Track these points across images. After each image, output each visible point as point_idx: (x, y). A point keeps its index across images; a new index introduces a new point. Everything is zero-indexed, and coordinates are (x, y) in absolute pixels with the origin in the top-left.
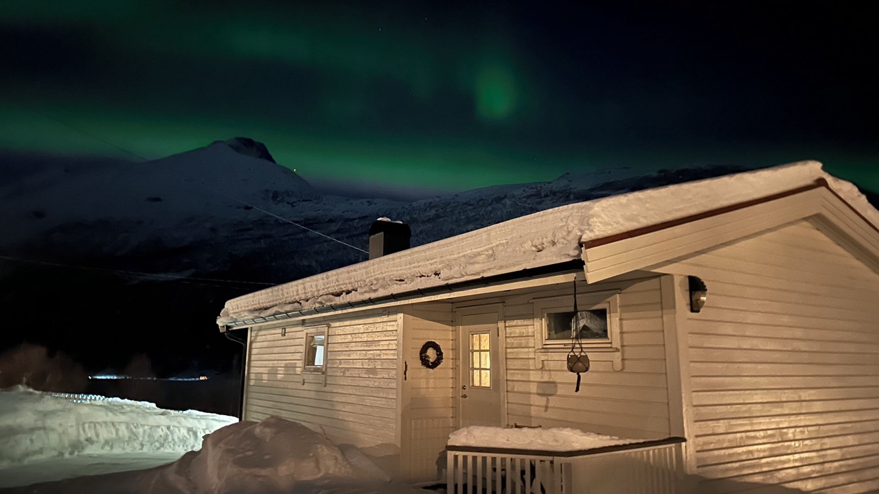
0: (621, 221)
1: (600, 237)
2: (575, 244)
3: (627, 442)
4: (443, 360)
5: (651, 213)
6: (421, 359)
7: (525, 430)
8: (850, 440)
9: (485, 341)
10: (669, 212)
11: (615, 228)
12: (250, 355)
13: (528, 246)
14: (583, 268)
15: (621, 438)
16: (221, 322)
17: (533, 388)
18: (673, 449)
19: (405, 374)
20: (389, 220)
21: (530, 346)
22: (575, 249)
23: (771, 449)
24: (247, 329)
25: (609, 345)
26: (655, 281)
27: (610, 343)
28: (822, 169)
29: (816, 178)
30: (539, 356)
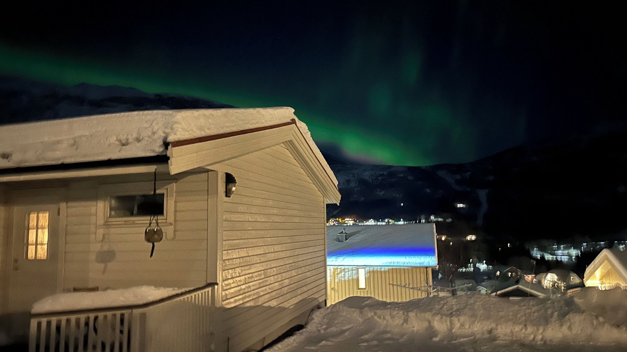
0: (195, 129)
1: (181, 139)
2: (160, 142)
3: (183, 290)
5: (213, 126)
7: (109, 291)
8: (294, 273)
9: (44, 218)
10: (222, 128)
11: (191, 134)
13: (113, 139)
14: (168, 162)
15: (179, 288)
17: (93, 257)
18: (210, 291)
21: (91, 223)
22: (160, 147)
23: (260, 283)
25: (165, 221)
26: (204, 175)
27: (165, 219)
28: (294, 113)
29: (291, 118)
30: (101, 231)
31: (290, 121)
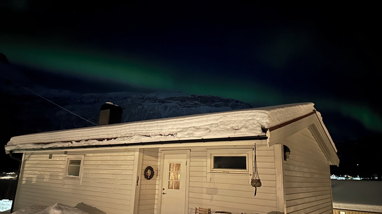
4: (154, 176)
6: (145, 174)
12: (23, 167)
16: (8, 149)
19: (137, 182)
20: (112, 104)
21: (204, 171)
24: (22, 153)
25: (247, 173)
27: (247, 172)
28: (314, 106)
29: (313, 110)
30: (209, 176)
31: (313, 111)
